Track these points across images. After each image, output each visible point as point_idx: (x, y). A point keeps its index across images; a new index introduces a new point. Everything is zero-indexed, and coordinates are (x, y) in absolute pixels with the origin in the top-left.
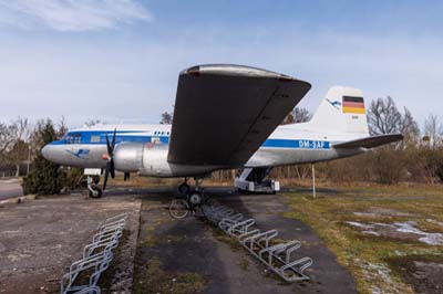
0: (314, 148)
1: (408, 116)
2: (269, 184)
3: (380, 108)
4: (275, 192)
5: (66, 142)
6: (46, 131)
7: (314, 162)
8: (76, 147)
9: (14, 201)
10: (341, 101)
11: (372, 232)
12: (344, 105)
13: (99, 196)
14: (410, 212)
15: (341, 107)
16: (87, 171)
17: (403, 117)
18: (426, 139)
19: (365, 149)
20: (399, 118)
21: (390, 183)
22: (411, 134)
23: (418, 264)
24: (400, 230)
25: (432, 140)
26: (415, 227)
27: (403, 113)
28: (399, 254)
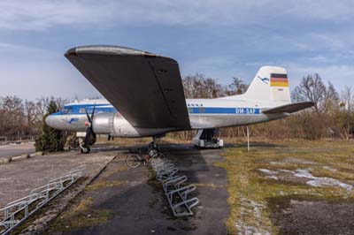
0: (248, 114)
1: (331, 88)
2: (216, 141)
3: (309, 83)
4: (220, 147)
5: (62, 114)
6: (51, 106)
7: (248, 124)
8: (69, 117)
9: (25, 156)
10: (269, 77)
11: (273, 177)
12: (272, 81)
13: (88, 152)
14: (316, 161)
15: (269, 82)
16: (79, 134)
17: (327, 89)
18: (343, 105)
19: (288, 114)
20: (324, 90)
21: (314, 139)
22: (333, 102)
23: (293, 202)
24: (296, 175)
25: (347, 106)
26: (311, 172)
27: (327, 86)
28: (282, 193)
